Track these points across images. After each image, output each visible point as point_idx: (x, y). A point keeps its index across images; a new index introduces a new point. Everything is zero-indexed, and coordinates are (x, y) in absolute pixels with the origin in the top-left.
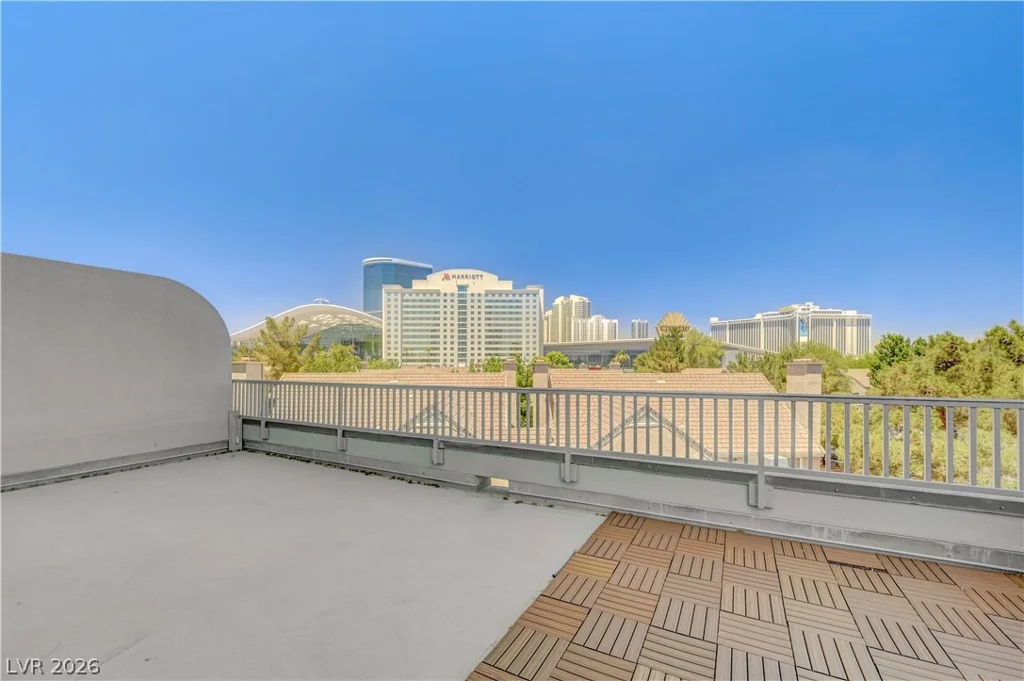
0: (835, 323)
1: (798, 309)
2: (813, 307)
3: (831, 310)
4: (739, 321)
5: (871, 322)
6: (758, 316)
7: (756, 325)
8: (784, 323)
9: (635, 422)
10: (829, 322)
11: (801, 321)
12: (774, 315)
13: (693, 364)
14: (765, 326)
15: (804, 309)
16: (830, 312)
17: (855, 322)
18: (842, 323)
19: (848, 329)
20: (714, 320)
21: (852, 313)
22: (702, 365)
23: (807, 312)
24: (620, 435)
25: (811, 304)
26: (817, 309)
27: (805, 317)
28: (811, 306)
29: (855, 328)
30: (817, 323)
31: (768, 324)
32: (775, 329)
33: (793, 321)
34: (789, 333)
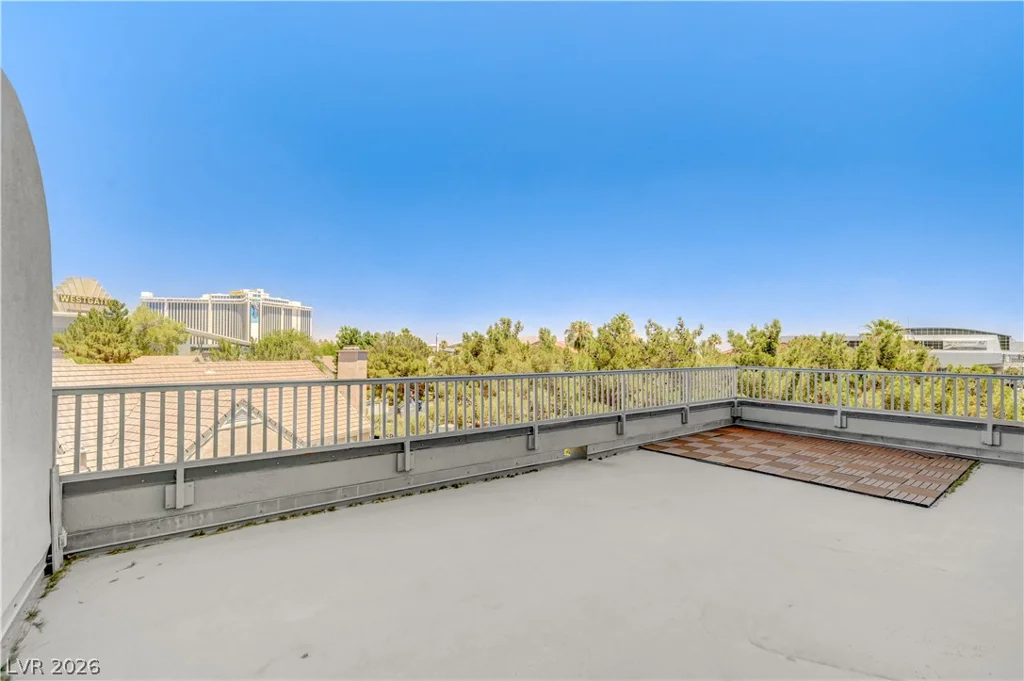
0: (283, 312)
1: (249, 294)
2: (264, 295)
3: (279, 299)
4: (182, 300)
5: (312, 314)
6: (206, 297)
7: (205, 306)
8: (235, 308)
9: (233, 421)
10: (277, 311)
11: (252, 306)
12: (223, 297)
13: (145, 349)
14: (213, 309)
15: (255, 296)
16: (279, 301)
17: (299, 313)
18: (289, 312)
19: (294, 318)
20: (147, 295)
21: (296, 304)
22: (156, 352)
23: (258, 298)
24: (212, 440)
25: (262, 290)
26: (268, 297)
27: (255, 304)
28: (262, 293)
29: (299, 318)
30: (268, 310)
31: (216, 307)
32: (223, 313)
33: (244, 306)
34: (239, 317)
